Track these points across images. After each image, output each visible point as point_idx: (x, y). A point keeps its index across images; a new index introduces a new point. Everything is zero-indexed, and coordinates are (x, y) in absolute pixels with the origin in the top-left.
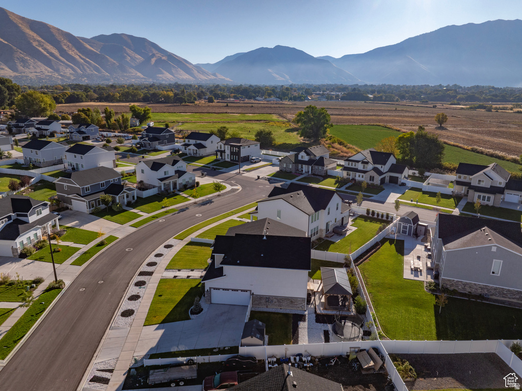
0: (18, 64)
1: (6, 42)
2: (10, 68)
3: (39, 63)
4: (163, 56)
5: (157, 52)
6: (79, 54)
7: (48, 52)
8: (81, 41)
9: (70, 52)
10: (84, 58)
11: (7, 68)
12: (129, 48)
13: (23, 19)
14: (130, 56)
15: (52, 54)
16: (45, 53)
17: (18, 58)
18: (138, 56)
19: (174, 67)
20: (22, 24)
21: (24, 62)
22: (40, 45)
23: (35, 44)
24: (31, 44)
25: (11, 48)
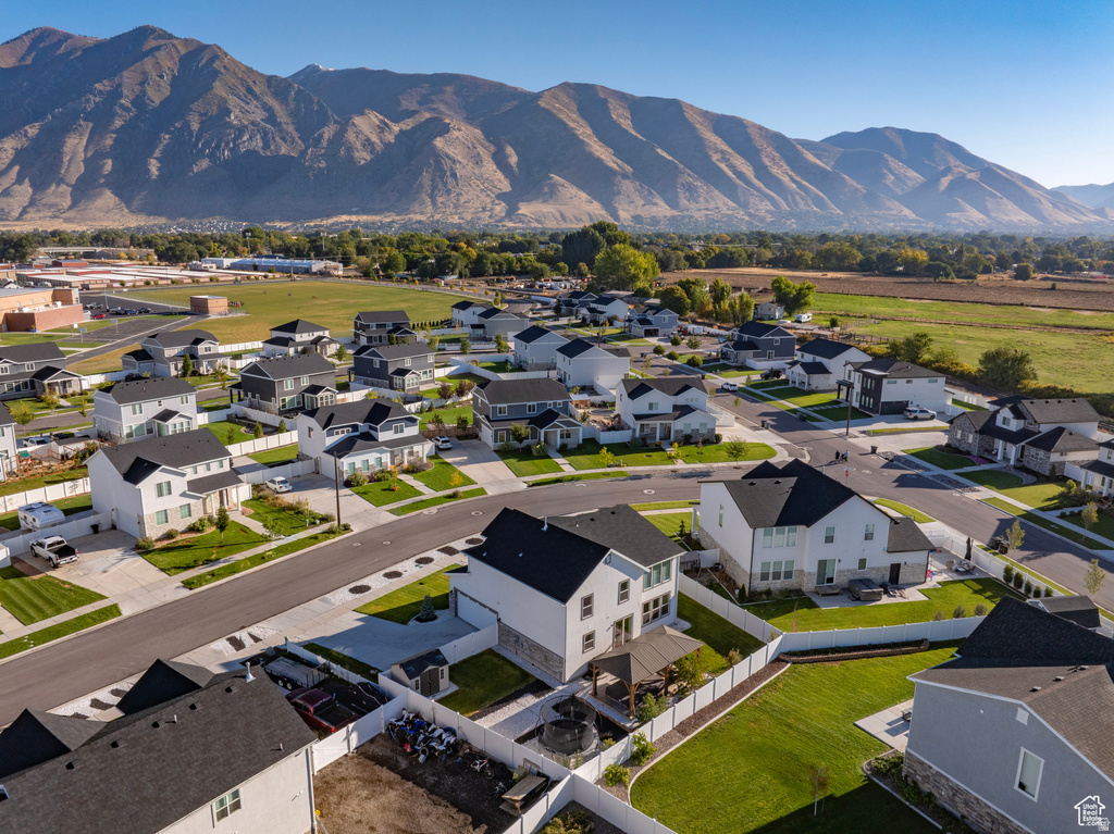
0: (681, 195)
1: (670, 158)
2: (666, 203)
3: (716, 192)
4: (971, 171)
5: (958, 162)
6: (790, 173)
7: (735, 171)
8: (799, 147)
9: (775, 171)
10: (799, 180)
11: (662, 203)
12: (897, 156)
13: (705, 114)
14: (893, 174)
15: (740, 175)
16: (730, 173)
17: (683, 185)
18: (912, 174)
19: (993, 196)
20: (701, 124)
21: (690, 189)
22: (725, 159)
23: (715, 157)
24: (708, 157)
25: (676, 167)
